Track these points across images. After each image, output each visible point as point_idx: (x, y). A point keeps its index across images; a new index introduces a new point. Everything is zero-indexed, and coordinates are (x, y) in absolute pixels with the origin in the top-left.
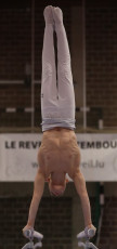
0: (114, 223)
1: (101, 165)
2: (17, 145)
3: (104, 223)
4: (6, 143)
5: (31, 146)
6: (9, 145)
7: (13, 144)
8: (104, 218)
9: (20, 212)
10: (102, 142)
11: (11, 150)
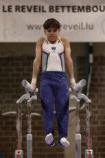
0: (102, 80)
1: (91, 27)
2: (13, 9)
3: (92, 80)
4: (4, 7)
5: (26, 10)
6: (6, 9)
7: (9, 7)
8: (93, 75)
9: (17, 70)
10: (92, 6)
11: (7, 13)
